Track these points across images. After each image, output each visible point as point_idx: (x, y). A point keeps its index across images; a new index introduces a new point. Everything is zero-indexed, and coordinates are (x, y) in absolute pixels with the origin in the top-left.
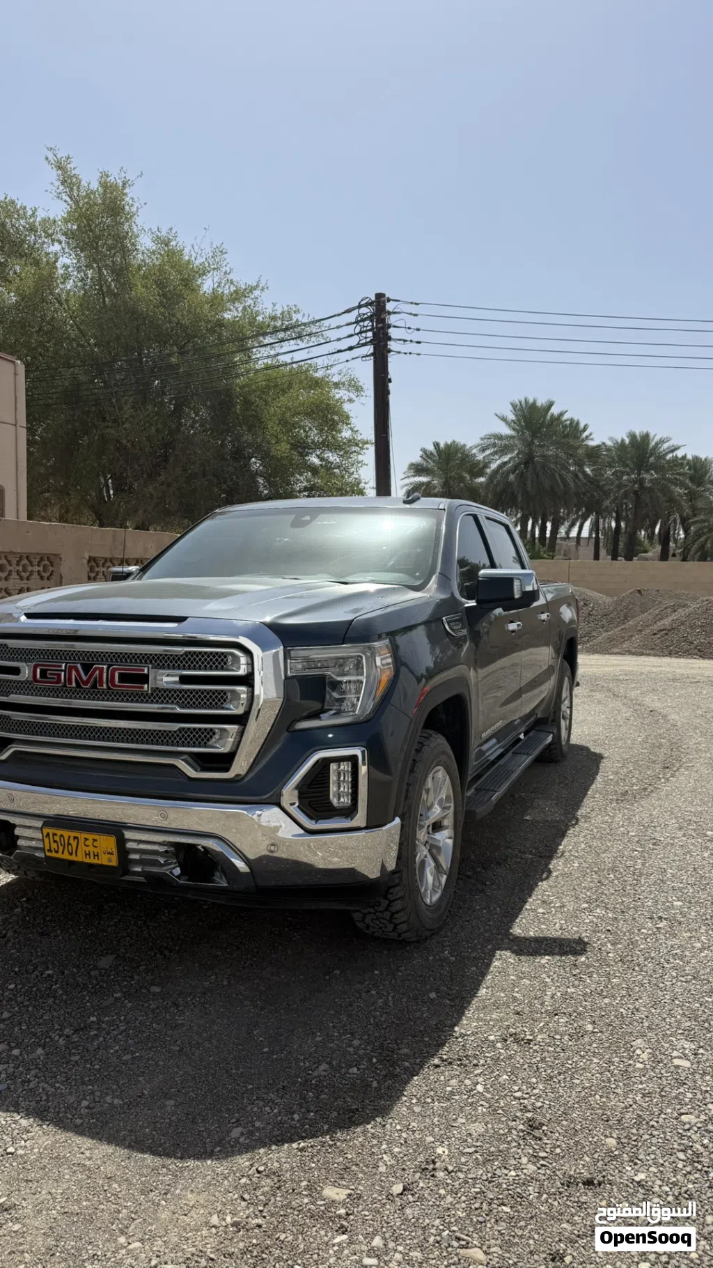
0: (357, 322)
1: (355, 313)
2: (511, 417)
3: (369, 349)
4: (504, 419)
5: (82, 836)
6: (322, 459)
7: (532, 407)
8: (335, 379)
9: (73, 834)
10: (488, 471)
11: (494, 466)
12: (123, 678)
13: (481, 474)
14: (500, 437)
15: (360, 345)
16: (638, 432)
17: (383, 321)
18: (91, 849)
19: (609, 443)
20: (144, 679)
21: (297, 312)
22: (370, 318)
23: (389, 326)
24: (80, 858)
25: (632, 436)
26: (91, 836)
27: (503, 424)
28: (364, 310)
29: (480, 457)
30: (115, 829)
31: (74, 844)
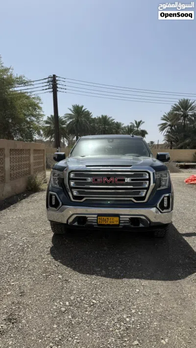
0: (48, 82)
1: (47, 80)
2: (72, 109)
3: (52, 90)
4: (70, 110)
5: (109, 218)
6: (30, 119)
7: (78, 107)
8: (33, 96)
9: (107, 218)
10: (66, 124)
11: (68, 122)
12: (119, 180)
13: (64, 124)
14: (70, 114)
15: (49, 89)
16: (104, 115)
17: (56, 82)
18: (112, 221)
19: (97, 118)
20: (124, 180)
21: (24, 77)
22: (52, 81)
23: (57, 84)
24: (109, 223)
25: (102, 116)
26: (112, 218)
27: (70, 111)
28: (50, 79)
29: (64, 120)
30: (118, 215)
31: (107, 220)
